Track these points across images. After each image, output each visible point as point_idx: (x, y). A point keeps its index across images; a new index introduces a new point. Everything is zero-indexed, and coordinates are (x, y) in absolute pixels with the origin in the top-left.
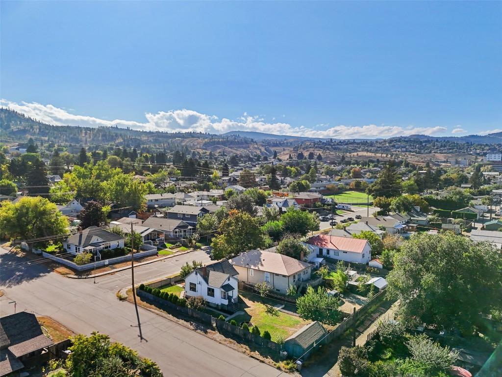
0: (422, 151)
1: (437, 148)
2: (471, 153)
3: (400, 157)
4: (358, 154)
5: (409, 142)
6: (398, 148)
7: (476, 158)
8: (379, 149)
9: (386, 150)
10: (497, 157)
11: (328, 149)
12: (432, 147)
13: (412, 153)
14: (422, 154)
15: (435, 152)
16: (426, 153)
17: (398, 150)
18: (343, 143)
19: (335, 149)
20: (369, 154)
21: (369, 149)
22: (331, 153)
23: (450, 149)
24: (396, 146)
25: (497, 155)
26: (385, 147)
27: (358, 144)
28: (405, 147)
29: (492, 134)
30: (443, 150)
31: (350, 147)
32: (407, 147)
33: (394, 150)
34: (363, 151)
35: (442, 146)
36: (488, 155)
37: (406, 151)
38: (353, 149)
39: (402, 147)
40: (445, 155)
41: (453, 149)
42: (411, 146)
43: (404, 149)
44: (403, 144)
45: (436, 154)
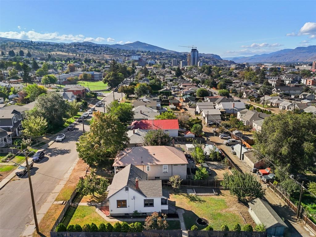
0: (96, 53)
1: (104, 51)
2: (122, 55)
3: (85, 56)
4: (56, 53)
5: (86, 46)
6: (81, 50)
7: (125, 58)
8: (69, 50)
9: (74, 51)
10: (137, 58)
11: (31, 48)
12: (101, 51)
13: (90, 54)
14: (96, 54)
15: (103, 54)
16: (99, 54)
17: (81, 51)
18: (41, 44)
19: (37, 48)
20: (64, 54)
21: (62, 50)
22: (35, 51)
23: (111, 52)
24: (80, 49)
25: (137, 56)
26: (72, 49)
27: (53, 45)
28: (85, 50)
29: (127, 44)
30: (107, 52)
31: (48, 48)
32: (87, 50)
33: (79, 51)
34: (58, 51)
35: (106, 50)
36: (132, 56)
37: (87, 52)
38: (50, 50)
39: (84, 50)
40: (109, 55)
41: (112, 52)
42: (88, 49)
43: (85, 51)
44: (84, 48)
45: (104, 55)
